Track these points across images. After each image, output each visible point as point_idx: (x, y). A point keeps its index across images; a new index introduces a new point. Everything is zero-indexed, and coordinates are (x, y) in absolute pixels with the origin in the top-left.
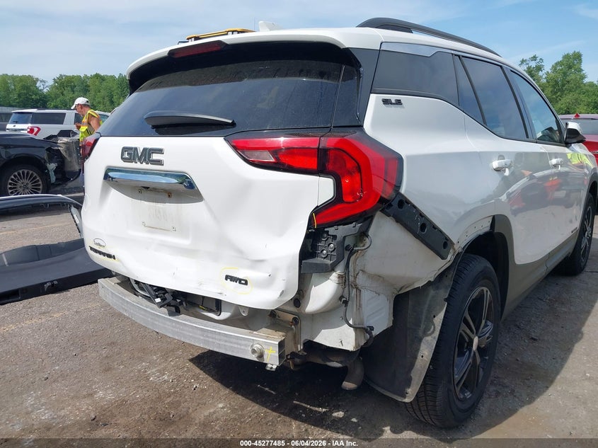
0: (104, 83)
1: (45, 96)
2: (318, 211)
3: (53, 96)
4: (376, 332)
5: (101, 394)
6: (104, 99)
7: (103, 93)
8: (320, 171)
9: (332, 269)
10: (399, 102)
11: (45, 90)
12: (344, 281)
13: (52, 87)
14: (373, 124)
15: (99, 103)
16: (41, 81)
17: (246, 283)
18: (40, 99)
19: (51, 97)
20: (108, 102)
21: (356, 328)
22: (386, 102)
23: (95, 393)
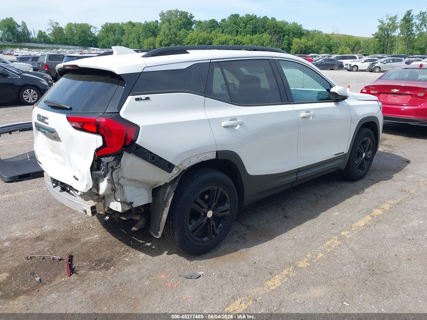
0: (134, 28)
1: (96, 38)
2: (97, 150)
3: (101, 38)
4: (134, 205)
5: (46, 227)
6: (134, 39)
7: (134, 35)
8: (97, 133)
9: (105, 176)
10: (147, 99)
11: (96, 34)
12: (111, 181)
13: (101, 31)
14: (125, 112)
15: (131, 42)
16: (94, 28)
17: (78, 180)
18: (93, 40)
19: (100, 39)
20: (136, 42)
21: (121, 202)
22: (137, 99)
23: (44, 226)
